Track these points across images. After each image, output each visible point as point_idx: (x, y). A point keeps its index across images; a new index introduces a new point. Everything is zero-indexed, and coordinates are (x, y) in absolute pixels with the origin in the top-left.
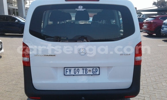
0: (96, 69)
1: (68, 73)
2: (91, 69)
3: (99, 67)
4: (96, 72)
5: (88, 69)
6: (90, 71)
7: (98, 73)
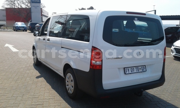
0: (144, 67)
1: (127, 72)
2: (141, 67)
3: (145, 66)
4: (144, 69)
5: (139, 67)
6: (140, 69)
7: (145, 70)
